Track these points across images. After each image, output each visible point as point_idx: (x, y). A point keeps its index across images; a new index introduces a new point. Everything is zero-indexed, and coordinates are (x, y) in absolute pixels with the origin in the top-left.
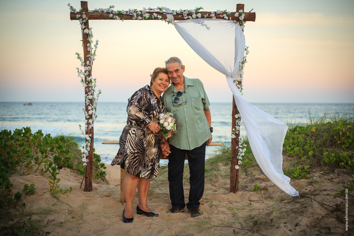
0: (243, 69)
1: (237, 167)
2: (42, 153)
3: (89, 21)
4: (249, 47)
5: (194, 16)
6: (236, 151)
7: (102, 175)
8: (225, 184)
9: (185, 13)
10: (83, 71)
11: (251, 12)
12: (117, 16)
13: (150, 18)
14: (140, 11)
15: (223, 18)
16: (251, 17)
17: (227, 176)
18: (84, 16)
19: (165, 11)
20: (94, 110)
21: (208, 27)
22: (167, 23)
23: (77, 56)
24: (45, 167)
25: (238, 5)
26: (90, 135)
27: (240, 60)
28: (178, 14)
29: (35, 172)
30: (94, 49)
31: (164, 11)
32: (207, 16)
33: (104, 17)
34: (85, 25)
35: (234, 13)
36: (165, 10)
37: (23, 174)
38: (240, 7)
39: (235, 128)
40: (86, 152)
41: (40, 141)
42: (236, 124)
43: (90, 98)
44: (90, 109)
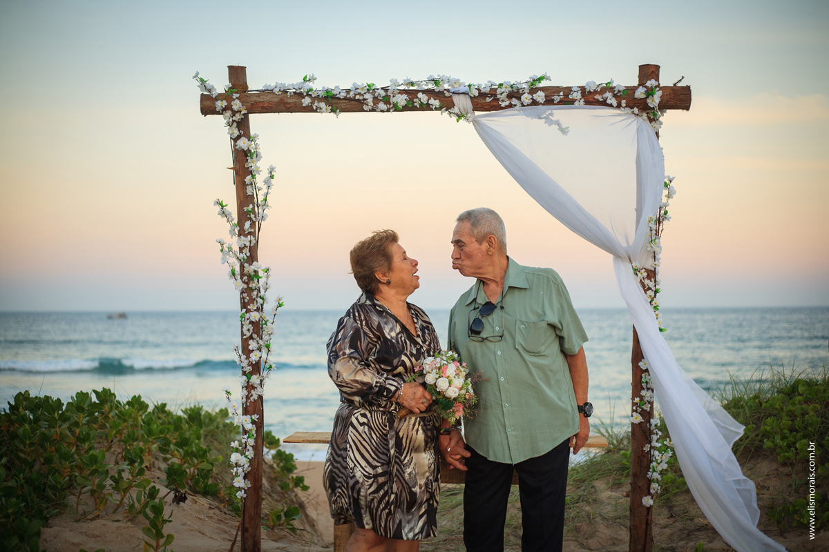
0: (659, 239)
1: (648, 501)
2: (132, 462)
3: (251, 116)
4: (674, 178)
5: (526, 98)
6: (644, 457)
7: (291, 516)
8: (616, 542)
9: (503, 92)
10: (236, 248)
11: (679, 85)
12: (323, 103)
13: (410, 106)
14: (382, 88)
15: (604, 103)
16: (680, 98)
17: (620, 518)
18: (237, 105)
19: (450, 88)
20: (264, 350)
21: (564, 126)
22: (454, 118)
23: (218, 208)
24: (139, 501)
25: (642, 68)
26: (253, 416)
27: (650, 213)
28: (482, 95)
29: (114, 512)
30: (264, 190)
31: (446, 86)
32: (560, 97)
33: (288, 106)
34: (239, 127)
35: (634, 89)
36: (449, 86)
37: (83, 518)
38: (649, 72)
39: (642, 398)
40: (243, 460)
41: (135, 426)
42: (644, 385)
43: (254, 320)
44: (255, 349)
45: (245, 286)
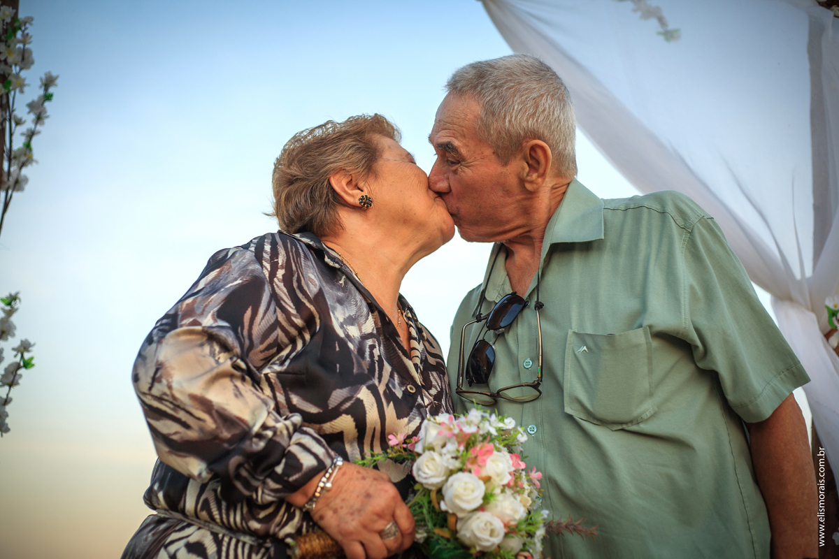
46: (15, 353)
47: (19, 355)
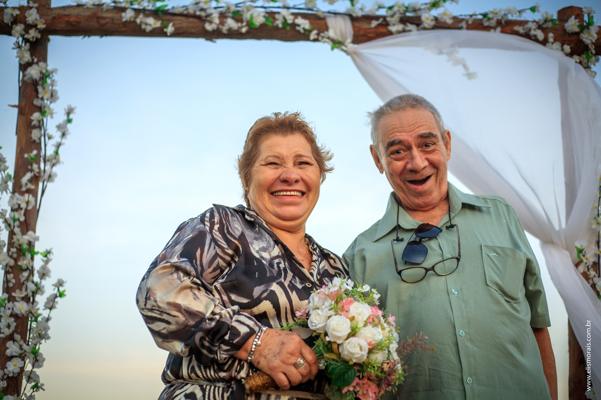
3: (52, 37)
18: (32, 16)
20: (29, 359)
34: (32, 52)
43: (19, 312)
44: (15, 354)
45: (12, 262)
46: (54, 287)
47: (57, 289)
